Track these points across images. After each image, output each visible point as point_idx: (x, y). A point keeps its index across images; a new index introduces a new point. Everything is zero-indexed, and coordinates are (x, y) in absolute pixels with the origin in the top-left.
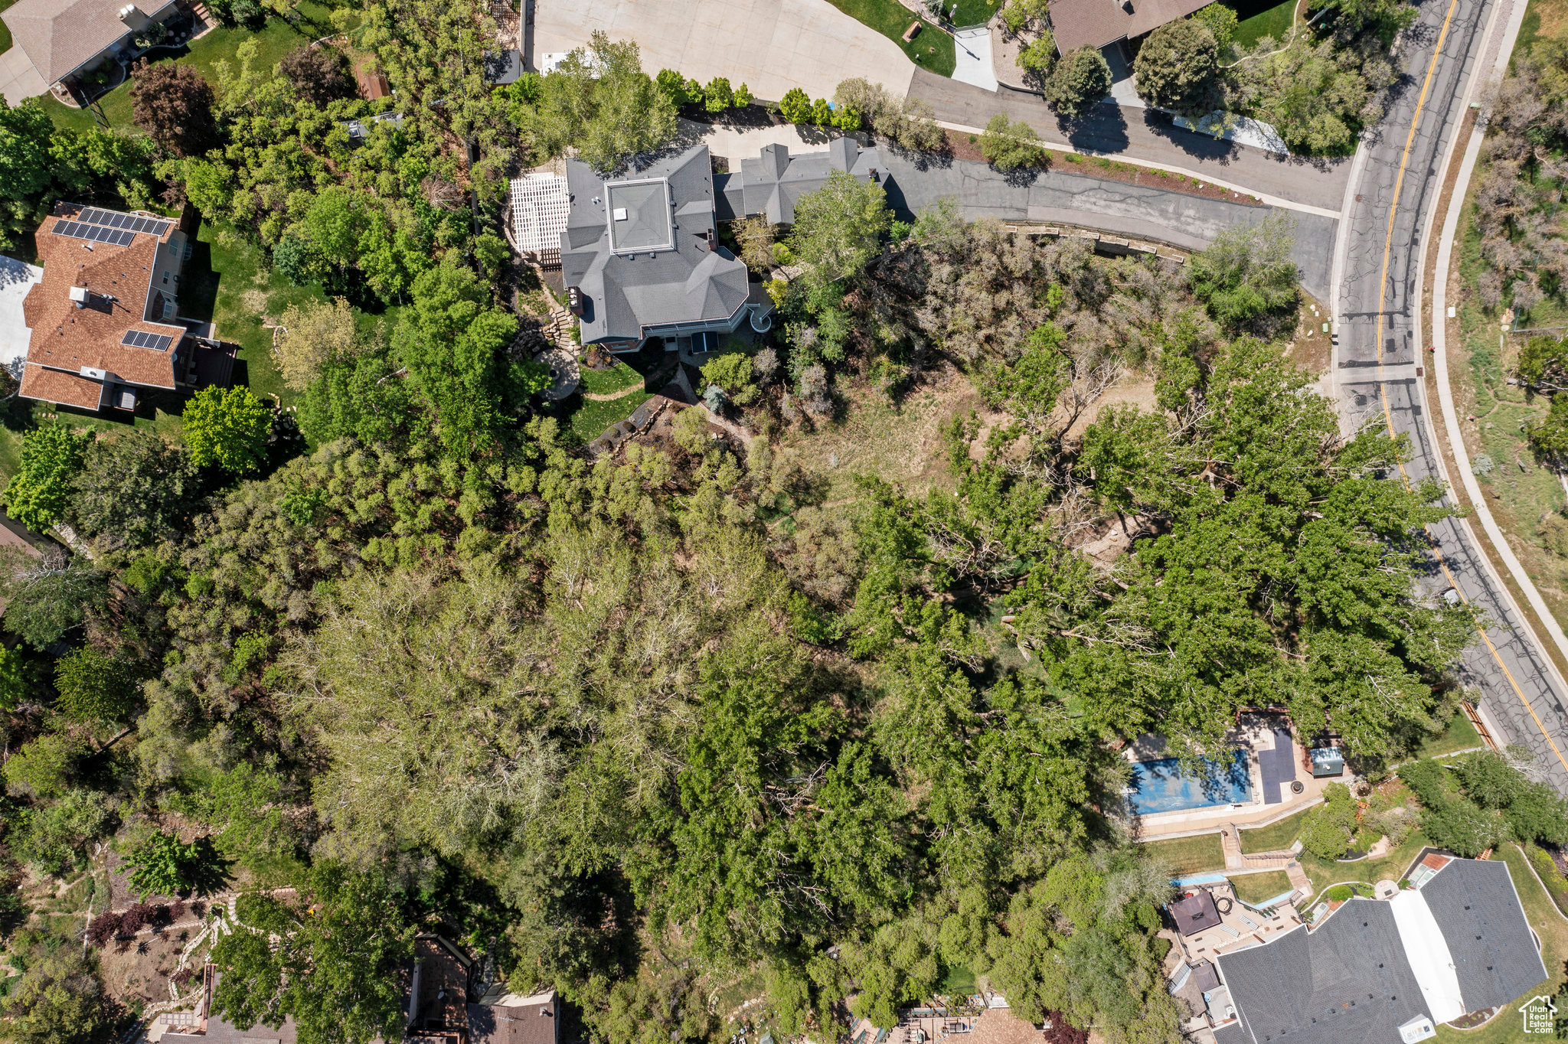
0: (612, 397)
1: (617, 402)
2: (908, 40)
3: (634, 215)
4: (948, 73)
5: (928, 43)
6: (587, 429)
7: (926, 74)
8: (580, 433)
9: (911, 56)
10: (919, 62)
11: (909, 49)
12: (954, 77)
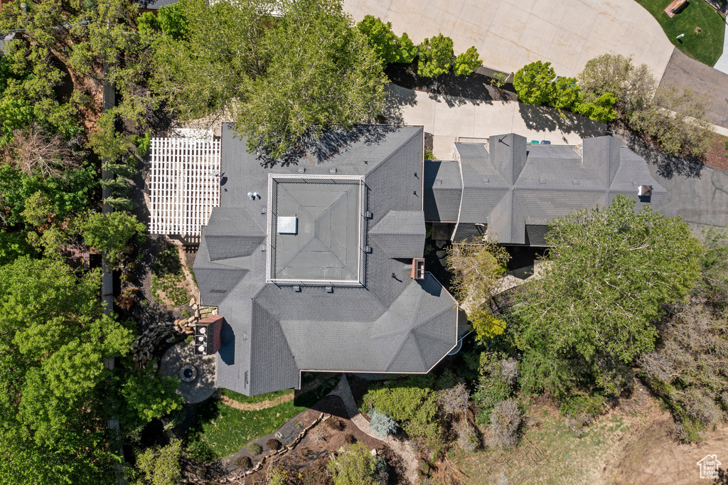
0: (257, 407)
1: (263, 412)
2: (671, 15)
3: (307, 229)
4: (711, 62)
5: (694, 21)
6: (221, 442)
7: (684, 58)
8: (213, 446)
9: (671, 34)
10: (679, 43)
11: (669, 27)
12: (716, 67)
